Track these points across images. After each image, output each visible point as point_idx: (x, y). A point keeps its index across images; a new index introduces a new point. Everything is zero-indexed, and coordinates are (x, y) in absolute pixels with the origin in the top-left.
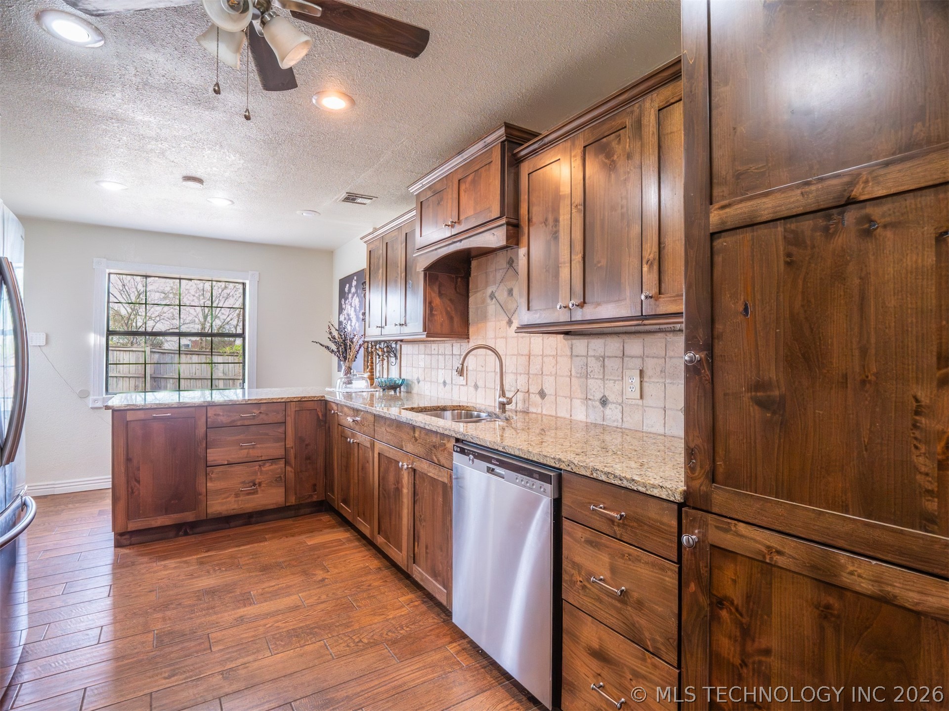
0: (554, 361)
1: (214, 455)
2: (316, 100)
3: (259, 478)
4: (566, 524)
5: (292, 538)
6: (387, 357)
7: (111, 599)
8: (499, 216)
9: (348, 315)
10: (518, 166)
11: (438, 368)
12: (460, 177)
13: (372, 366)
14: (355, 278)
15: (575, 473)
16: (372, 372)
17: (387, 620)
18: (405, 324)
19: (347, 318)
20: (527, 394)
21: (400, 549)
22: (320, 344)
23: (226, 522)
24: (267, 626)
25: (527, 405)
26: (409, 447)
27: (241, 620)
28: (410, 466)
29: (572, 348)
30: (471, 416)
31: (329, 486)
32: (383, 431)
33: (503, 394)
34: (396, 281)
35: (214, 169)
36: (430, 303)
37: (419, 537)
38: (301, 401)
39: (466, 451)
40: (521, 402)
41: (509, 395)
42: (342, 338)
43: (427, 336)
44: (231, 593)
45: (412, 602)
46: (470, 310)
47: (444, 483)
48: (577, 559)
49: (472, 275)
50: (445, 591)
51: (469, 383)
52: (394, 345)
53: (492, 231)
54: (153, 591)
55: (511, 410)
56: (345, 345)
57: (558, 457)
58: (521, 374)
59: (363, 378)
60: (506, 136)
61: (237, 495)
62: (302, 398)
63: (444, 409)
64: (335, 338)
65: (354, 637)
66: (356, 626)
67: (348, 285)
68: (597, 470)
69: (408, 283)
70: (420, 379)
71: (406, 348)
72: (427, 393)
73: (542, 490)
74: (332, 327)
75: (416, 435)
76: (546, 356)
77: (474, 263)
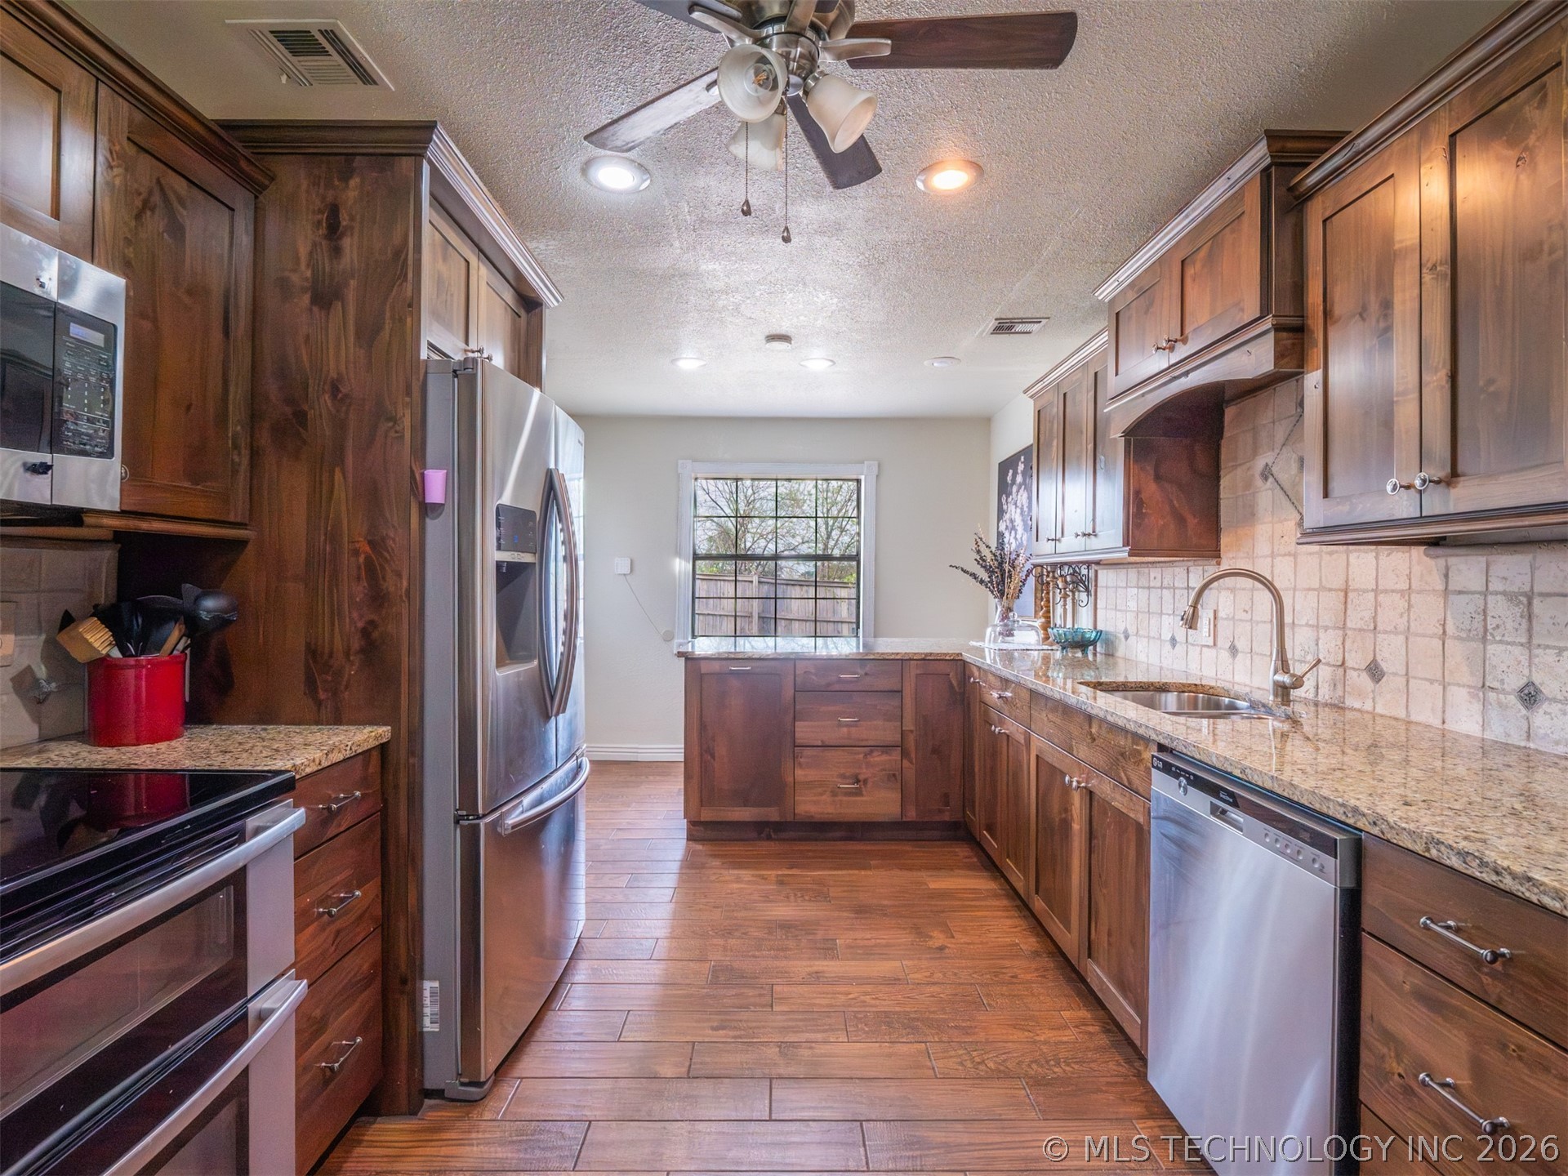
0: (1403, 604)
1: (805, 731)
2: (924, 182)
3: (865, 773)
4: (1370, 947)
5: (905, 873)
6: (1071, 591)
7: (672, 906)
8: (1258, 315)
9: (1012, 521)
10: (1301, 211)
11: (1161, 614)
12: (1181, 255)
13: (1048, 607)
14: (1022, 458)
15: (1388, 841)
16: (1047, 617)
17: (1035, 1042)
18: (1094, 534)
19: (1010, 526)
20: (1341, 670)
21: (1068, 928)
22: (962, 570)
23: (820, 830)
24: (851, 996)
25: (1340, 692)
26: (1083, 751)
27: (817, 977)
28: (1083, 785)
29: (1446, 576)
30: (1218, 706)
31: (967, 801)
32: (1042, 716)
33: (1284, 665)
34: (1079, 458)
35: (802, 318)
36: (1137, 493)
37: (1097, 912)
38: (926, 660)
39: (1173, 769)
40: (1326, 685)
41: (1298, 669)
42: (997, 560)
43: (1130, 555)
44: (810, 934)
45: (1083, 1025)
46: (1223, 503)
47: (1138, 824)
48: (1392, 1025)
49: (1227, 434)
50: (1139, 1021)
51: (1219, 643)
52: (1084, 572)
53: (1246, 348)
54: (718, 907)
55: (1306, 702)
56: (1003, 571)
57: (1353, 802)
58: (1326, 628)
59: (1033, 628)
60: (1271, 156)
61: (834, 794)
62: (926, 654)
63: (1163, 688)
64: (984, 561)
65: (974, 1054)
66: (982, 1037)
67: (1011, 471)
68: (1439, 842)
69: (1098, 461)
70: (1130, 632)
71: (1105, 577)
72: (1142, 658)
73: (1316, 866)
74: (980, 543)
75: (1094, 730)
76: (1386, 591)
77: (1230, 412)
